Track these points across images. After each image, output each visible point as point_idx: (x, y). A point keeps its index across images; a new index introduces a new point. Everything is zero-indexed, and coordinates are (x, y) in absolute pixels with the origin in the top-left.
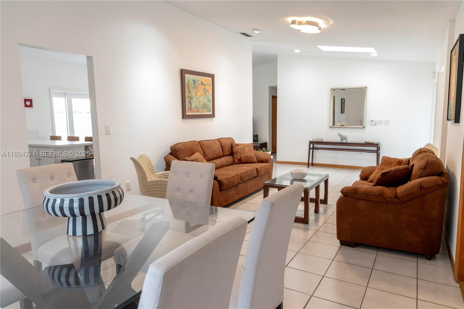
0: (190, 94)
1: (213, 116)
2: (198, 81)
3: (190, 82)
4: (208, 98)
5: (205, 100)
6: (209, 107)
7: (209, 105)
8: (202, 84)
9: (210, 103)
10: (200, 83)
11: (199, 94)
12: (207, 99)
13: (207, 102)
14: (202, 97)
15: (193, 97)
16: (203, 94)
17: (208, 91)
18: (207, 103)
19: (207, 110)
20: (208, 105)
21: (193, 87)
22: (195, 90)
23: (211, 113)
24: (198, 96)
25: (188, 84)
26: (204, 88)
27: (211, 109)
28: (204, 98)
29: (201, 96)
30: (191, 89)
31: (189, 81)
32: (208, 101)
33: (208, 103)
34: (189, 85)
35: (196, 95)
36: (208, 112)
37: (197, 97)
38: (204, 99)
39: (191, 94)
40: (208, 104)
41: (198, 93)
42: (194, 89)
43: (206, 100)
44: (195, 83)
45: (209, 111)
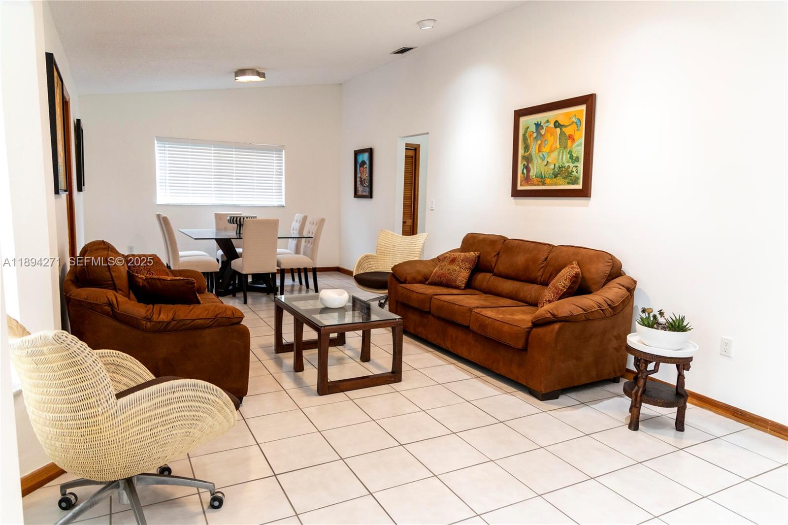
0: (528, 152)
1: (585, 193)
2: (548, 121)
3: (529, 130)
4: (570, 153)
5: (562, 159)
6: (574, 173)
7: (574, 169)
8: (556, 127)
9: (576, 164)
10: (552, 125)
11: (546, 149)
12: (569, 156)
13: (568, 162)
14: (555, 154)
15: (534, 156)
16: (558, 146)
17: (571, 137)
18: (567, 165)
19: (567, 181)
20: (570, 170)
21: (535, 138)
22: (539, 142)
23: (579, 186)
24: (544, 154)
25: (524, 135)
26: (562, 133)
27: (578, 178)
28: (559, 155)
29: (551, 151)
30: (529, 143)
31: (528, 128)
32: (571, 161)
33: (572, 165)
34: (527, 136)
35: (539, 151)
36: (568, 183)
37: (543, 155)
38: (561, 156)
39: (529, 152)
40: (569, 167)
41: (544, 146)
42: (537, 141)
43: (566, 157)
44: (540, 128)
45: (575, 182)
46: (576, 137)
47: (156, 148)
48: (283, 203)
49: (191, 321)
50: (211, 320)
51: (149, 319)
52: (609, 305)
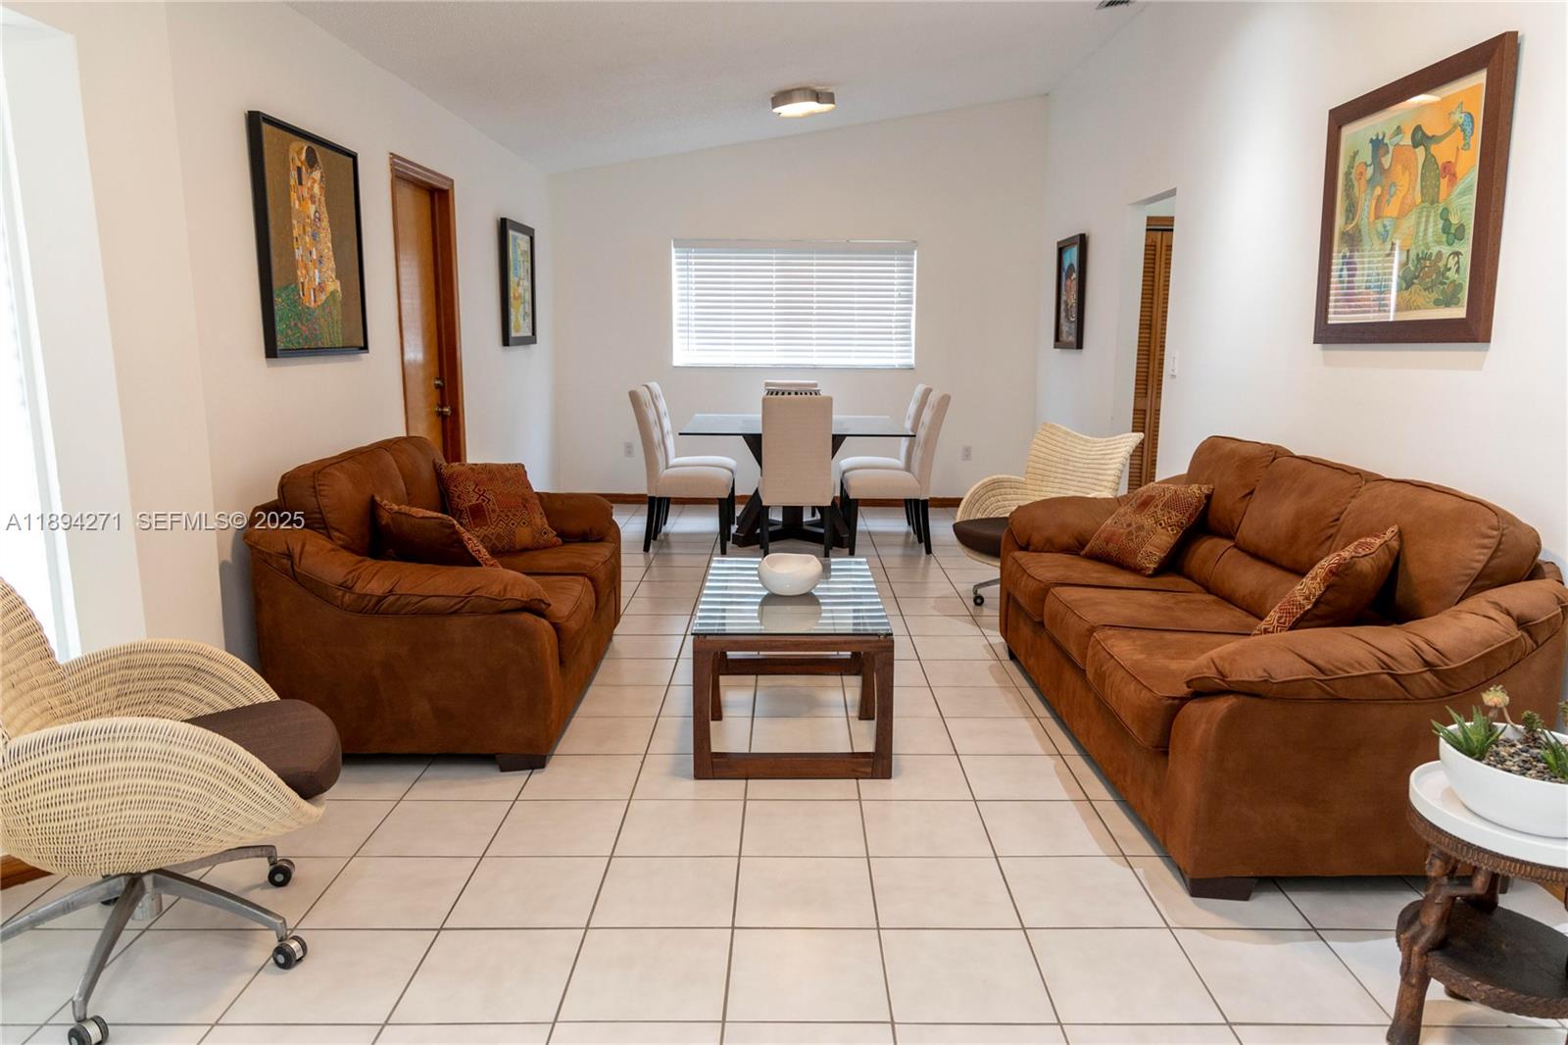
0: (1353, 219)
1: (1473, 329)
2: (1399, 131)
3: (1358, 160)
4: (1445, 215)
5: (1425, 234)
6: (1451, 274)
7: (1452, 263)
8: (1416, 145)
9: (1456, 247)
10: (1407, 141)
11: (1392, 209)
12: (1441, 223)
13: (1439, 243)
14: (1409, 222)
15: (1365, 230)
16: (1419, 200)
17: (1448, 171)
18: (1435, 250)
19: (1434, 295)
20: (1441, 264)
21: (1369, 181)
22: (1378, 191)
23: (1459, 312)
24: (1387, 222)
25: (1348, 174)
26: (1430, 159)
27: (1458, 287)
28: (1419, 224)
29: (1402, 214)
30: (1357, 194)
31: (1356, 154)
32: (1444, 238)
33: (1446, 250)
34: (1352, 176)
35: (1377, 217)
36: (1438, 303)
37: (1385, 226)
38: (1422, 228)
39: (1356, 220)
40: (1440, 254)
41: (1388, 201)
42: (1373, 188)
43: (1435, 226)
44: (1381, 151)
45: (1449, 301)
46: (1459, 170)
47: (674, 261)
48: (912, 361)
49: (420, 598)
50: (460, 599)
51: (347, 587)
52: (1427, 663)
